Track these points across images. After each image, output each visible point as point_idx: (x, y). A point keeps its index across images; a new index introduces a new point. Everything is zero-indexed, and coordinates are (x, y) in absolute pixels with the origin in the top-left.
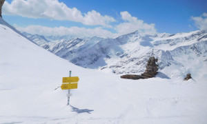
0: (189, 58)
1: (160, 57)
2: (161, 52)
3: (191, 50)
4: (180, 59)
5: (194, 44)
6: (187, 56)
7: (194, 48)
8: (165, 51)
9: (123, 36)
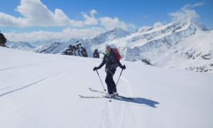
0: (159, 51)
1: (125, 54)
2: (126, 50)
3: (162, 43)
4: (150, 53)
5: (165, 37)
6: (157, 50)
7: (165, 41)
8: (132, 48)
9: (101, 35)
